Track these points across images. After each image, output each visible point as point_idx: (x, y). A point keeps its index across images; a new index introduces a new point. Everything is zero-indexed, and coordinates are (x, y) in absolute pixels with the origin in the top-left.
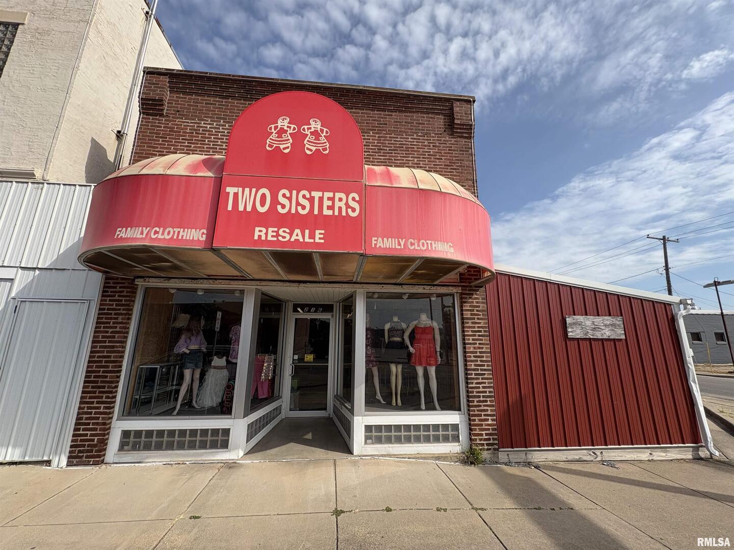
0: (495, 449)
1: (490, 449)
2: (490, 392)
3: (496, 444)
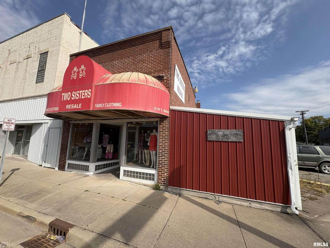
0: (166, 186)
1: (164, 186)
2: (167, 163)
3: (167, 184)
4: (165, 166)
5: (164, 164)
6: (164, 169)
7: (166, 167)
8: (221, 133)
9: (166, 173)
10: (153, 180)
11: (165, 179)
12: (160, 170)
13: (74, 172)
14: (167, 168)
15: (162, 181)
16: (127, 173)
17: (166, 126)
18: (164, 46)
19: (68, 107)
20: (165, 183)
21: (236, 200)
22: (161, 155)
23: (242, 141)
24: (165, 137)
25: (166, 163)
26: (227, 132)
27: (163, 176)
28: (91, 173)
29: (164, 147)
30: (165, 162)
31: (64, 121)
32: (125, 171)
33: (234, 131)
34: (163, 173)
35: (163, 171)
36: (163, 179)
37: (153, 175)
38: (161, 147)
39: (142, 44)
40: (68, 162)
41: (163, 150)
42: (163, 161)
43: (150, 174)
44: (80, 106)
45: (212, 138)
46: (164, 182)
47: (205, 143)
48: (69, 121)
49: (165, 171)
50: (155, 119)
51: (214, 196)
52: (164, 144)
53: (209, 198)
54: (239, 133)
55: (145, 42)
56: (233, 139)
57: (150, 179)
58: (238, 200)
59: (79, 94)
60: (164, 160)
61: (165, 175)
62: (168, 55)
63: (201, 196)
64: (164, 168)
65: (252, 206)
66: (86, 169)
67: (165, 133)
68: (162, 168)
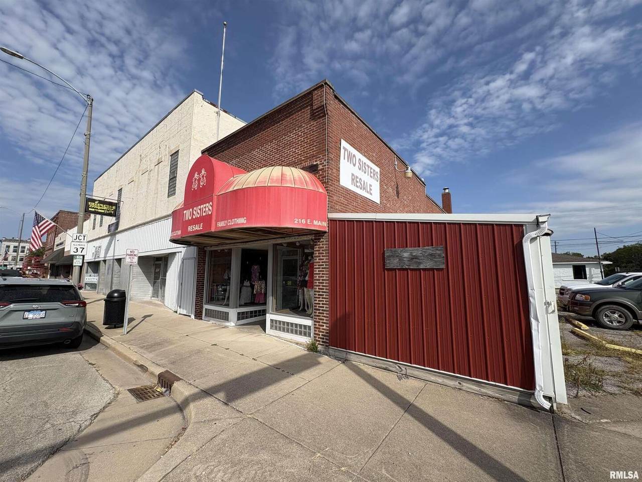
0: (326, 346)
1: (323, 345)
2: (326, 307)
3: (327, 343)
4: (324, 313)
5: (322, 310)
6: (323, 318)
7: (325, 315)
8: (406, 255)
9: (325, 325)
10: (310, 336)
11: (325, 334)
12: (318, 320)
13: (212, 322)
14: (327, 317)
15: (321, 338)
16: (276, 325)
17: (323, 247)
18: (316, 116)
19: (190, 229)
20: (325, 340)
21: (436, 375)
22: (319, 295)
23: (443, 266)
24: (323, 265)
25: (325, 309)
26: (417, 252)
27: (321, 330)
28: (232, 324)
29: (321, 281)
30: (323, 307)
31: (199, 248)
32: (272, 321)
33: (429, 250)
34: (321, 324)
35: (321, 321)
36: (322, 335)
37: (309, 327)
38: (317, 282)
39: (287, 117)
40: (206, 307)
41: (321, 287)
42: (321, 305)
43: (305, 326)
44: (201, 226)
45: (393, 263)
46: (323, 339)
47: (383, 273)
48: (204, 248)
49: (325, 321)
50: (308, 236)
51: (398, 366)
52: (322, 277)
53: (391, 369)
54: (438, 252)
55: (291, 114)
56: (428, 264)
57: (305, 335)
58: (440, 376)
59: (200, 210)
60: (323, 304)
61: (325, 327)
62: (323, 129)
63: (378, 365)
64: (322, 316)
65: (464, 388)
66: (225, 317)
67: (323, 259)
68: (320, 316)
